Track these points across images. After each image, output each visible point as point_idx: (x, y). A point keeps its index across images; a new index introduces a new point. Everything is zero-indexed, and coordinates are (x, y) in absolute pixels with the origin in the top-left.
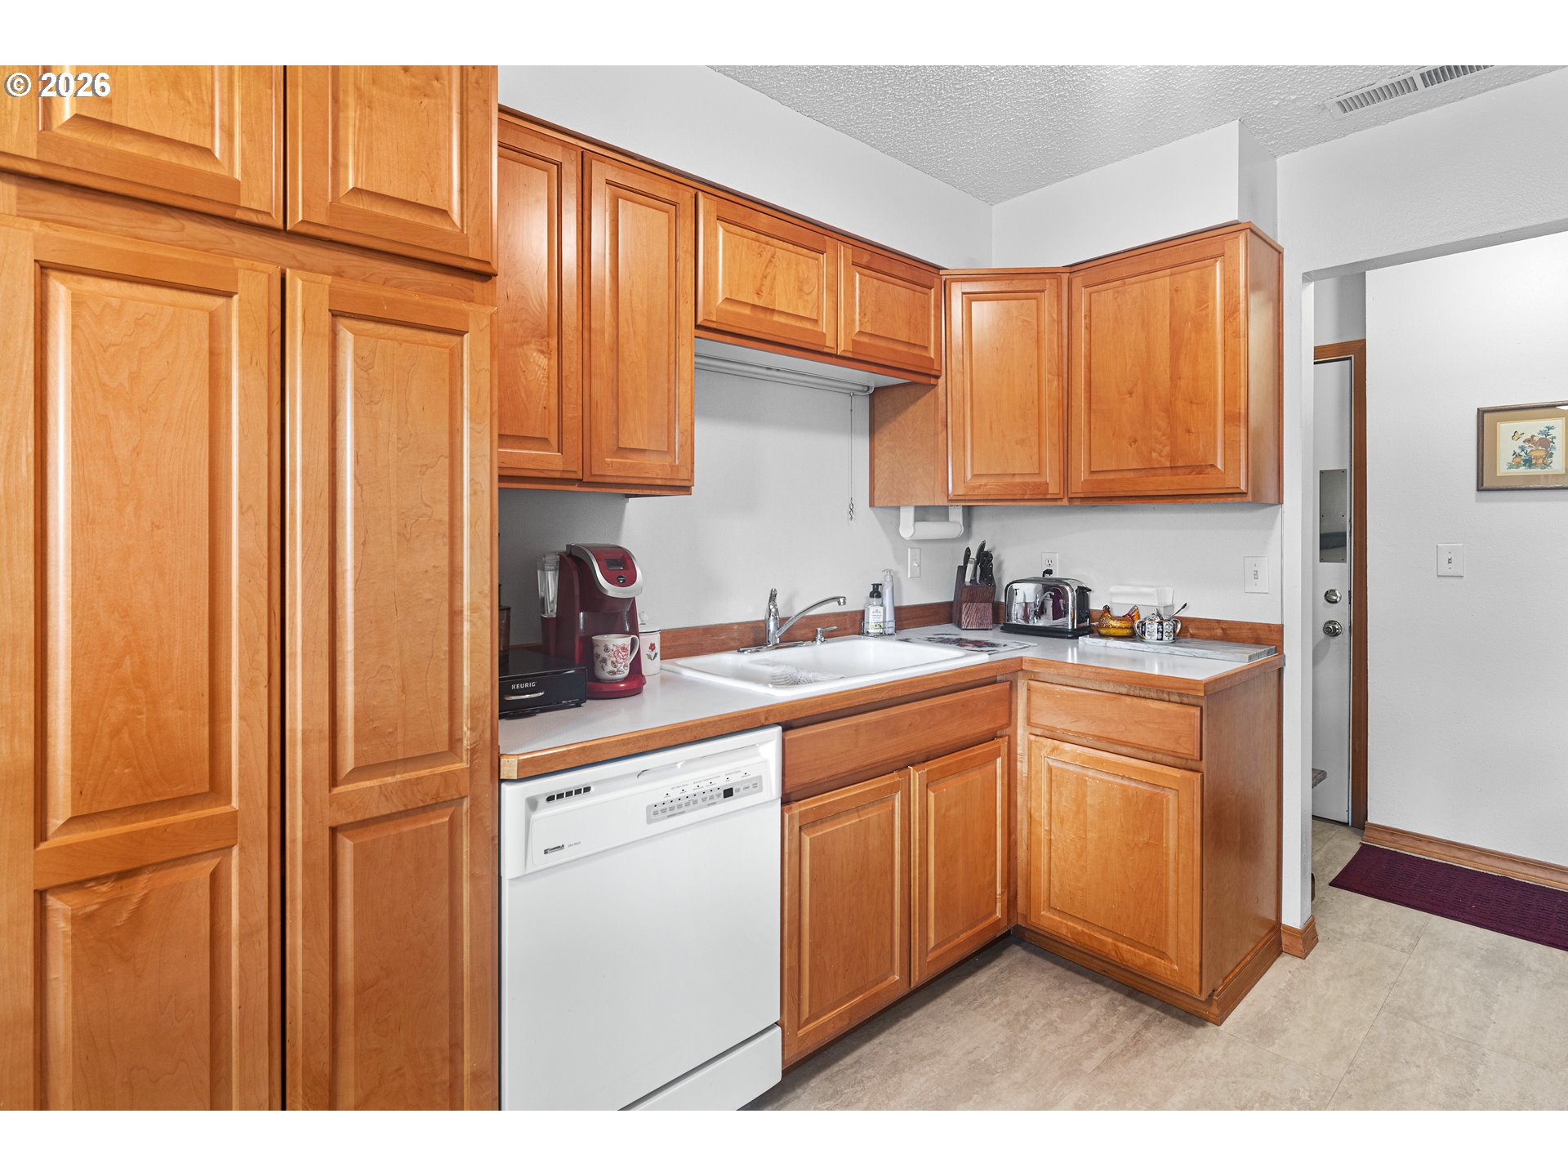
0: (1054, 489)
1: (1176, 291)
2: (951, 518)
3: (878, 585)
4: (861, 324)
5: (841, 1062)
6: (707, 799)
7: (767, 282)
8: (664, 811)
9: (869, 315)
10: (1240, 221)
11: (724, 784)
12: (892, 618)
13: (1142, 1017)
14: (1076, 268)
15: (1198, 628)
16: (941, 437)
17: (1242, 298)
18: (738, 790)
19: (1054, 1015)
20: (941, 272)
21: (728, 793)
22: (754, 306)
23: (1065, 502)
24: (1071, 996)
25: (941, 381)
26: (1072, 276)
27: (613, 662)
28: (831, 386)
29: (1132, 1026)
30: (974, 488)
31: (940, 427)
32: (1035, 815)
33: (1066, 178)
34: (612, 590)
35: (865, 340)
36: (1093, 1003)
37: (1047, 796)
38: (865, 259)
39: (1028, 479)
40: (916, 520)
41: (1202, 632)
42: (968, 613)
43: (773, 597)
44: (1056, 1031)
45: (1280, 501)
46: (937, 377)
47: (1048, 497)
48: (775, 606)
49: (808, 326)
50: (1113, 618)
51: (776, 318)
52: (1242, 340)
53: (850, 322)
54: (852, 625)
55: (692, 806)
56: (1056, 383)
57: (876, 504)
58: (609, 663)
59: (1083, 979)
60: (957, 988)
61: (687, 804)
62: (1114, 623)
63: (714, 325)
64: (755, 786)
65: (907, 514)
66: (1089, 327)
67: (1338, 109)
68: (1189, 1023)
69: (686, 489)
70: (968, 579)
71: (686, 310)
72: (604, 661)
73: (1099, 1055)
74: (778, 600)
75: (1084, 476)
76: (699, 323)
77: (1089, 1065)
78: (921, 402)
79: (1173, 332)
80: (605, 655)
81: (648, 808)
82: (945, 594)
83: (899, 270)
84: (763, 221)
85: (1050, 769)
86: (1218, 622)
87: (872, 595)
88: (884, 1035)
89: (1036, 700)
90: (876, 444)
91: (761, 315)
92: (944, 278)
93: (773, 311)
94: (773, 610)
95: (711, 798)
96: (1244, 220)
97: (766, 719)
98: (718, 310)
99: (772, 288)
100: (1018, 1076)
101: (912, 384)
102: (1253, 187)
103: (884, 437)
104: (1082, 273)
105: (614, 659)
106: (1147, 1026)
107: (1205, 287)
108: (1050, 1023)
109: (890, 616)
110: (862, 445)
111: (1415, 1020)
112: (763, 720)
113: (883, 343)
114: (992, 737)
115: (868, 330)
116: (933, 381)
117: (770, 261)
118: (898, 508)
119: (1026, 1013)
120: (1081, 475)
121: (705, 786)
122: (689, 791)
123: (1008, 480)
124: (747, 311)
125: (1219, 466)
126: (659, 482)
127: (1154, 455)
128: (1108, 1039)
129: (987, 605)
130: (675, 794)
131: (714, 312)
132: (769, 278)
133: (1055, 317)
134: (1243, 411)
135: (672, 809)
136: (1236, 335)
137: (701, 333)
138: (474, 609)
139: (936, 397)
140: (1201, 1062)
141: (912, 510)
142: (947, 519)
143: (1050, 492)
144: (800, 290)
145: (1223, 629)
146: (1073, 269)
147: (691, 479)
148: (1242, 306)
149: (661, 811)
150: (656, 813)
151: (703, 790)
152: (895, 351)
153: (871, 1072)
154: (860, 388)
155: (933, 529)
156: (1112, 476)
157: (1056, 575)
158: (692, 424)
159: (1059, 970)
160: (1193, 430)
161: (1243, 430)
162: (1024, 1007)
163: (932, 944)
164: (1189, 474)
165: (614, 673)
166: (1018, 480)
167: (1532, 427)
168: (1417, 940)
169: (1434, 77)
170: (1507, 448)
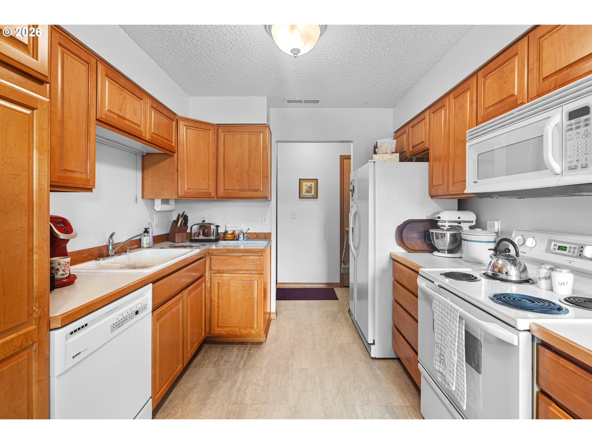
0: (213, 194)
1: (250, 139)
2: (170, 203)
3: (147, 229)
4: (154, 130)
7: (123, 106)
8: (117, 326)
9: (156, 127)
10: (267, 124)
11: (135, 310)
12: (152, 241)
13: (247, 348)
16: (176, 175)
17: (267, 145)
18: (140, 311)
20: (176, 116)
21: (137, 313)
22: (118, 116)
23: (216, 199)
24: (228, 351)
25: (176, 154)
26: (218, 127)
27: (63, 270)
28: (129, 150)
30: (188, 193)
31: (175, 171)
33: (217, 96)
34: (62, 236)
35: (154, 136)
36: (234, 350)
37: (217, 292)
38: (155, 106)
39: (205, 191)
40: (161, 204)
42: (178, 237)
43: (112, 236)
44: (228, 362)
45: (271, 200)
46: (174, 153)
47: (211, 197)
48: (112, 239)
49: (137, 127)
50: (229, 234)
51: (126, 122)
53: (150, 128)
54: (136, 244)
55: (126, 321)
56: (214, 161)
57: (145, 197)
58: (61, 270)
61: (124, 321)
62: (229, 236)
63: (103, 120)
64: (145, 308)
65: (158, 202)
66: (224, 145)
67: (287, 102)
68: (259, 344)
69: (90, 190)
70: (179, 225)
71: (93, 111)
72: (58, 270)
73: (242, 363)
75: (222, 191)
76: (97, 118)
78: (167, 161)
79: (249, 151)
80: (59, 267)
81: (111, 326)
82: (166, 232)
83: (165, 112)
84: (122, 81)
85: (218, 283)
86: (256, 233)
87: (144, 232)
89: (214, 262)
90: (145, 174)
91: (121, 120)
92: (177, 118)
93: (125, 119)
94: (111, 241)
95: (132, 316)
97: (148, 281)
98: (106, 114)
99: (125, 109)
101: (165, 154)
102: (268, 116)
103: (149, 172)
104: (222, 127)
105: (64, 268)
106: (250, 350)
107: (258, 140)
108: (226, 360)
109: (151, 240)
110: (140, 174)
113: (160, 138)
114: (201, 276)
115: (156, 132)
116: (173, 154)
117: (125, 98)
118: (153, 200)
119: (217, 361)
120: (221, 191)
121: (129, 312)
122: (125, 316)
123: (199, 191)
124: (116, 117)
125: (261, 190)
126: (81, 186)
127: (244, 186)
128: (242, 358)
129: (184, 233)
130: (120, 318)
131: (104, 115)
132: (124, 105)
133: (214, 139)
134: (267, 176)
135: (119, 324)
137: (98, 122)
139: (174, 161)
140: (266, 353)
141: (160, 200)
142: (168, 204)
143: (212, 195)
144: (135, 112)
145: (257, 235)
146: (219, 125)
147: (94, 186)
149: (115, 326)
150: (114, 328)
151: (129, 314)
152: (164, 142)
154: (141, 152)
155: (166, 207)
156: (231, 191)
157: (206, 222)
158: (95, 162)
160: (255, 179)
161: (267, 181)
163: (189, 350)
164: (253, 192)
165: (64, 275)
166: (202, 191)
167: (309, 184)
168: (295, 307)
169: (306, 102)
170: (304, 188)
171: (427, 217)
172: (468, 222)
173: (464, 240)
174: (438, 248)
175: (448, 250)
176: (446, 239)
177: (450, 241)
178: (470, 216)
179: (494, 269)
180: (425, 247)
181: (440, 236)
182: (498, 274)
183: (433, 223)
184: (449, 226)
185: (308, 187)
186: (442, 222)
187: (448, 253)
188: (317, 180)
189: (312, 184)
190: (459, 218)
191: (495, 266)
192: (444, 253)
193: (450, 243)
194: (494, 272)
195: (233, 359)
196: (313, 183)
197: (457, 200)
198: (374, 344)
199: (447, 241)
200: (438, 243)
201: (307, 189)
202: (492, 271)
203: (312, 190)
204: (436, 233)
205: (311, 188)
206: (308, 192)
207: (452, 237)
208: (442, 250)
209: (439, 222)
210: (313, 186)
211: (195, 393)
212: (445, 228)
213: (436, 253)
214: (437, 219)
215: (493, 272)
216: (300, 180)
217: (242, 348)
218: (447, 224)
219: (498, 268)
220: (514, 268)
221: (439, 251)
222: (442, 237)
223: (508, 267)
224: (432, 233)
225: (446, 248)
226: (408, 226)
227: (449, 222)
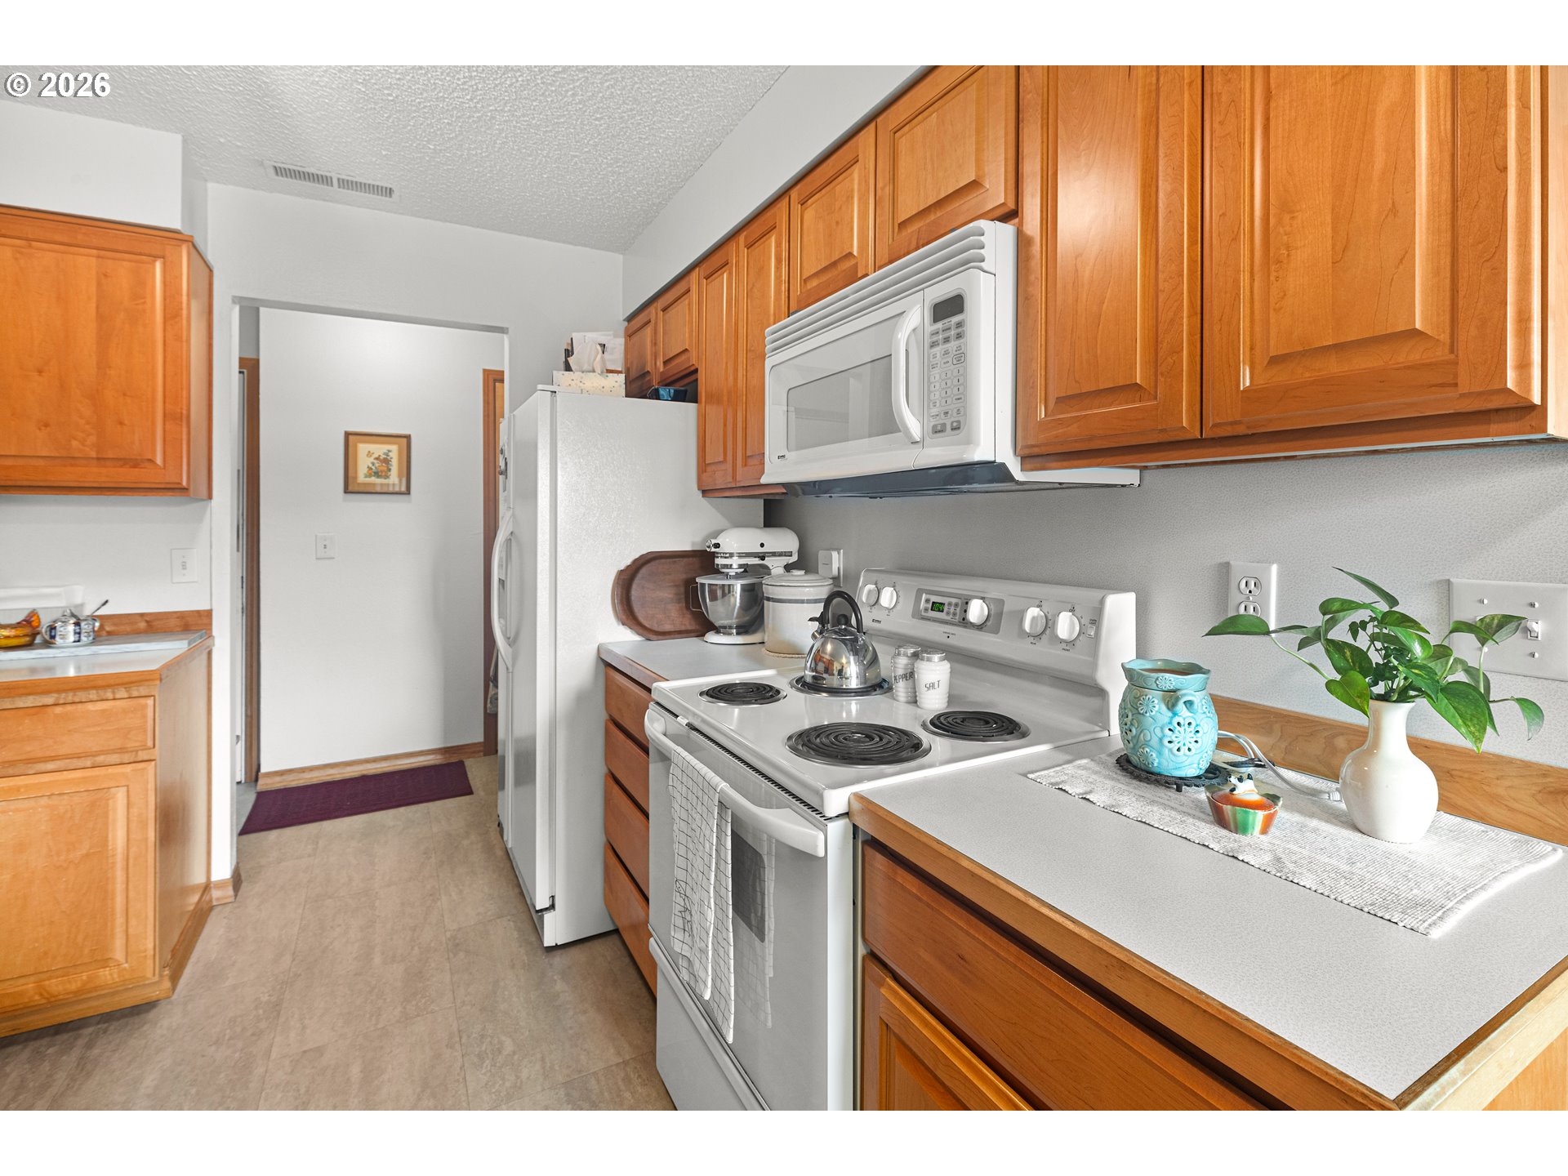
1: (105, 274)
10: (183, 231)
15: (115, 625)
17: (184, 305)
41: (122, 628)
45: (210, 497)
52: (184, 344)
67: (272, 171)
86: (142, 615)
96: (186, 232)
102: (191, 204)
107: (141, 280)
125: (159, 461)
134: (184, 412)
136: (179, 338)
145: (147, 622)
148: (185, 312)
161: (185, 430)
164: (121, 467)
167: (379, 449)
168: (318, 843)
169: (348, 185)
170: (364, 463)
171: (693, 544)
172: (781, 554)
173: (768, 599)
174: (717, 624)
175: (737, 628)
176: (732, 599)
177: (741, 603)
178: (784, 541)
179: (816, 664)
180: (688, 623)
181: (719, 593)
182: (825, 676)
183: (705, 560)
184: (740, 566)
185: (377, 459)
186: (726, 558)
187: (738, 634)
188: (408, 437)
189: (389, 451)
190: (762, 545)
191: (819, 657)
192: (730, 634)
193: (740, 607)
194: (816, 672)
196: (394, 448)
197: (761, 502)
198: (552, 907)
199: (735, 605)
200: (717, 611)
201: (373, 464)
202: (813, 671)
203: (390, 470)
204: (710, 585)
205: (387, 461)
206: (377, 474)
207: (746, 593)
208: (725, 627)
209: (718, 557)
210: (394, 456)
212: (732, 572)
213: (712, 637)
214: (713, 550)
215: (814, 674)
216: (347, 435)
218: (735, 562)
219: (824, 662)
220: (854, 659)
221: (717, 630)
222: (724, 595)
223: (842, 658)
224: (703, 585)
225: (734, 622)
226: (644, 571)
227: (741, 555)
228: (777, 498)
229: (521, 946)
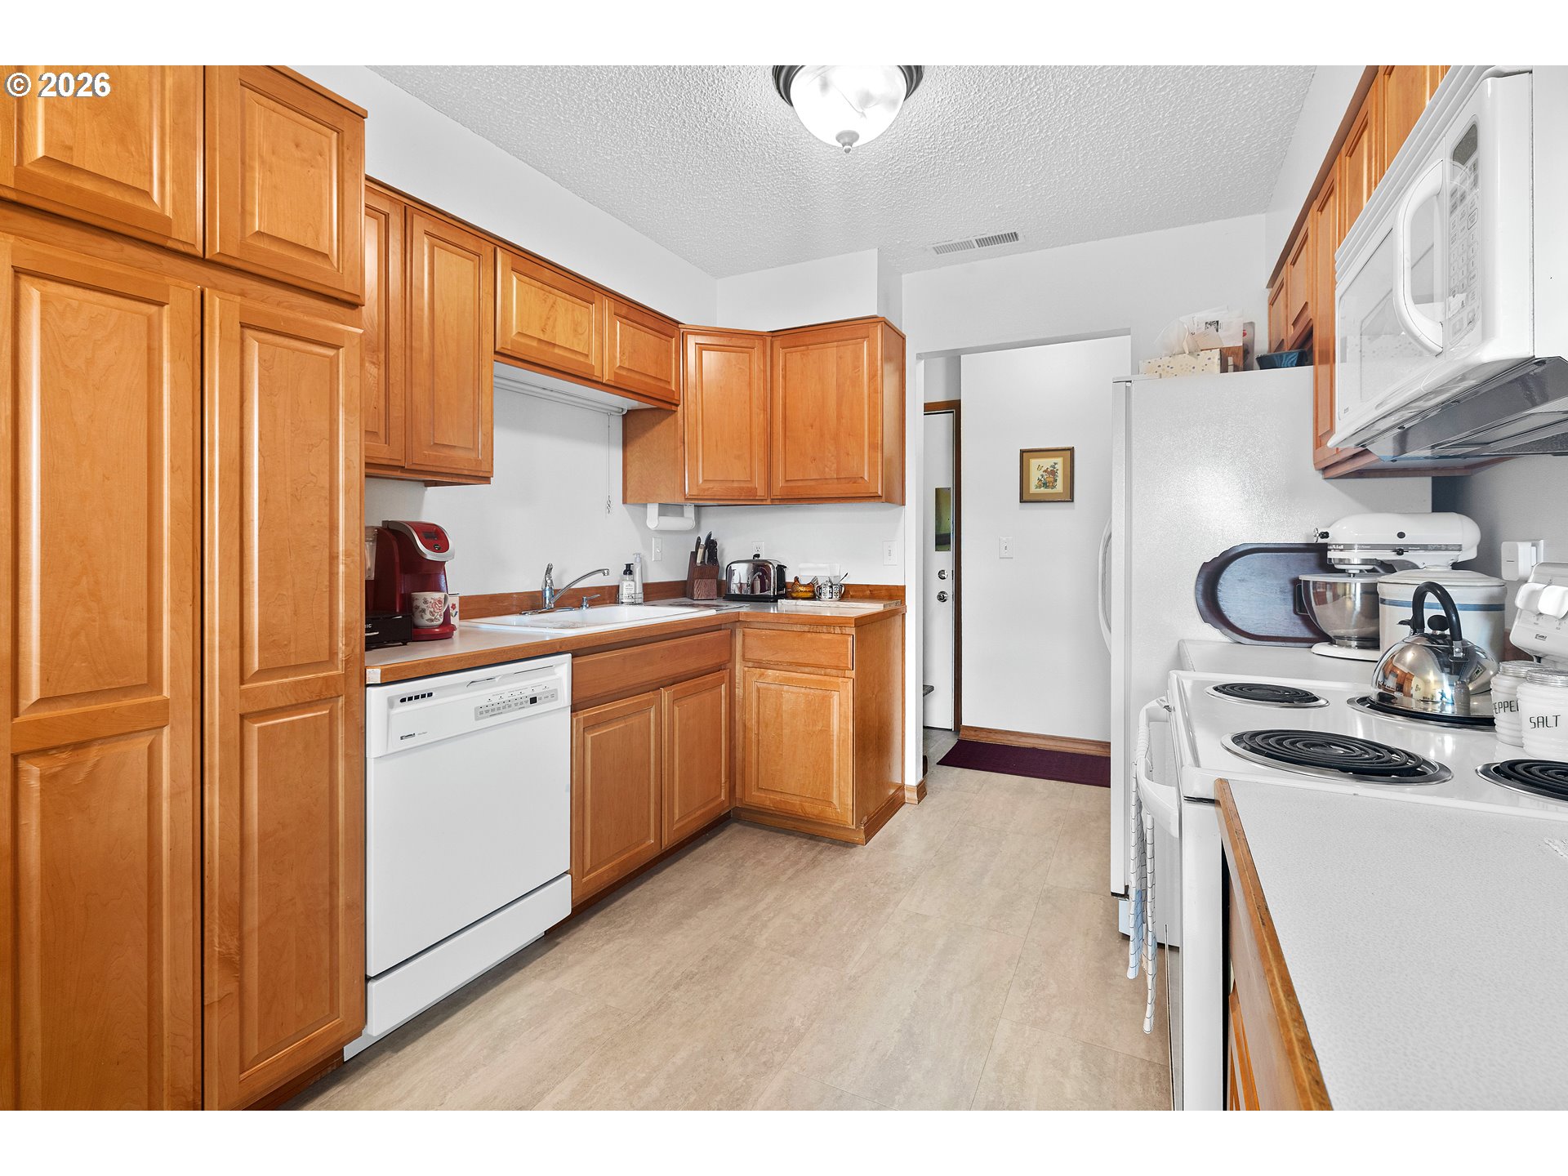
0: (761, 492)
1: (840, 358)
2: (685, 515)
3: (630, 565)
4: (621, 361)
5: (612, 906)
6: (519, 705)
7: (550, 322)
8: (487, 711)
9: (627, 354)
10: (879, 316)
11: (530, 694)
12: (641, 591)
13: (818, 849)
14: (776, 334)
16: (680, 451)
17: (879, 368)
18: (540, 699)
19: (761, 857)
20: (680, 326)
21: (533, 700)
22: (540, 340)
23: (769, 502)
24: (772, 845)
25: (680, 408)
26: (774, 339)
27: (431, 612)
28: (595, 407)
29: (811, 855)
30: (704, 490)
31: (679, 444)
32: (748, 724)
33: (768, 267)
34: (430, 555)
35: (624, 373)
36: (786, 846)
37: (756, 710)
38: (624, 311)
39: (743, 485)
40: (659, 515)
42: (699, 588)
43: (549, 570)
44: (763, 864)
45: (904, 504)
46: (677, 405)
47: (757, 498)
48: (550, 578)
49: (582, 359)
50: (801, 585)
51: (557, 351)
52: (879, 395)
53: (612, 358)
54: (610, 596)
55: (507, 709)
56: (762, 416)
57: (628, 501)
58: (428, 612)
59: (780, 835)
60: (693, 853)
61: (504, 707)
62: (801, 589)
63: (509, 353)
64: (552, 696)
65: (653, 510)
66: (785, 377)
67: (934, 251)
68: (847, 847)
69: (486, 479)
70: (699, 561)
71: (488, 339)
72: (424, 611)
73: (790, 872)
74: (553, 573)
75: (781, 484)
76: (497, 350)
77: (783, 878)
78: (665, 423)
79: (838, 386)
80: (424, 606)
81: (476, 709)
82: (681, 575)
83: (649, 321)
84: (547, 274)
85: (758, 690)
87: (625, 573)
88: (643, 886)
89: (750, 641)
90: (628, 454)
91: (545, 348)
92: (682, 330)
93: (554, 345)
94: (549, 581)
95: (522, 703)
96: (881, 315)
97: (561, 647)
98: (513, 341)
99: (554, 327)
100: (737, 891)
101: (658, 409)
102: (886, 294)
103: (635, 449)
104: (780, 338)
105: (432, 610)
106: (820, 852)
107: (857, 357)
108: (759, 861)
109: (639, 589)
110: (617, 454)
111: (975, 826)
112: (558, 647)
113: (637, 377)
114: (718, 668)
115: (626, 365)
116: (674, 408)
117: (552, 306)
118: (645, 505)
119: (742, 858)
120: (779, 483)
121: (517, 695)
122: (506, 698)
123: (728, 485)
124: (535, 344)
125: (865, 477)
126: (466, 473)
127: (827, 469)
128: (796, 863)
129: (713, 580)
130: (495, 700)
131: (509, 342)
132: (551, 319)
133: (762, 367)
134: (880, 442)
135: (493, 710)
136: (876, 391)
137: (498, 358)
138: (348, 554)
139: (676, 422)
140: (853, 865)
141: (656, 506)
142: (682, 515)
143: (758, 494)
144: (575, 331)
146: (774, 334)
147: (491, 472)
148: (879, 372)
149: (483, 712)
150: (481, 713)
151: (516, 697)
152: (646, 383)
153: (635, 907)
154: (616, 410)
155: (672, 522)
156: (800, 484)
157: (762, 557)
158: (492, 429)
159: (765, 832)
160: (850, 453)
161: (880, 455)
162: (741, 855)
163: (677, 818)
164: (848, 483)
165: (432, 620)
166: (736, 485)
167: (1047, 463)
168: (981, 786)
169: (983, 242)
170: (1035, 475)
172: (1447, 548)
173: (1383, 601)
174: (1331, 633)
175: (1360, 639)
176: (1349, 604)
177: (1363, 604)
179: (1385, 677)
180: (1302, 631)
181: (1329, 595)
182: (1396, 694)
183: (1318, 553)
184: (1365, 562)
185: (1045, 471)
186: (1341, 550)
187: (1360, 647)
188: (1072, 450)
189: (1055, 464)
190: (1401, 535)
191: (1390, 667)
192: (1348, 647)
193: (1362, 613)
194: (1385, 689)
195: (777, 860)
196: (1059, 460)
198: (1126, 896)
199: (1355, 609)
200: (1326, 615)
201: (1042, 476)
202: (1379, 687)
203: (1056, 481)
204: (1315, 583)
205: (1053, 473)
206: (1045, 485)
207: (1366, 595)
208: (1341, 638)
209: (1330, 550)
210: (1060, 467)
211: (672, 902)
212: (1353, 569)
213: (1322, 648)
214: (1321, 541)
215: (1381, 691)
216: (1022, 452)
217: (805, 846)
218: (1355, 557)
219: (1397, 676)
221: (1330, 640)
222: (1336, 597)
223: (1428, 673)
224: (1307, 582)
225: (1353, 632)
226: (1234, 566)
227: (1363, 547)
228: (1457, 474)
229: (1101, 923)
